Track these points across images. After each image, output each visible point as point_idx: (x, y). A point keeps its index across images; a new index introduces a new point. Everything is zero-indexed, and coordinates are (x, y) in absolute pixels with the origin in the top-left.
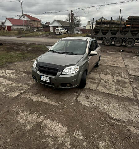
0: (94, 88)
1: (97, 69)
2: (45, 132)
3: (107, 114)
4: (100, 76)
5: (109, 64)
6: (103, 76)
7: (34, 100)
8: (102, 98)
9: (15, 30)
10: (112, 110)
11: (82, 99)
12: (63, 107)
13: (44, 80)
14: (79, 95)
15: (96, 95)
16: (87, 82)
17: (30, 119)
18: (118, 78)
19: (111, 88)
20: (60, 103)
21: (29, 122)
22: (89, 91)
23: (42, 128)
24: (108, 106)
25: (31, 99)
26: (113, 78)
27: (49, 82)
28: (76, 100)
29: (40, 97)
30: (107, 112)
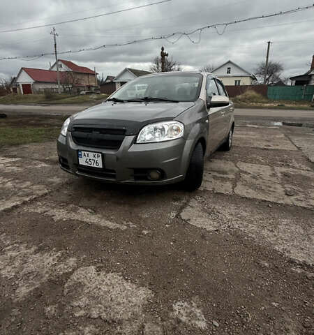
0: (226, 190)
1: (226, 153)
2: (76, 304)
3: (275, 251)
4: (236, 166)
5: (255, 145)
6: (244, 166)
7: (57, 218)
8: (252, 212)
9: (39, 92)
10: (286, 240)
11: (195, 215)
12: (139, 235)
13: (86, 164)
14: (186, 205)
15: (233, 206)
16: (204, 178)
17: (32, 267)
18: (284, 169)
19: (271, 189)
20: (131, 223)
21: (28, 275)
22: (212, 196)
23: (69, 292)
24: (272, 231)
25: (48, 216)
26: (273, 170)
27: (101, 166)
28: (176, 216)
29: (75, 210)
30: (275, 244)
